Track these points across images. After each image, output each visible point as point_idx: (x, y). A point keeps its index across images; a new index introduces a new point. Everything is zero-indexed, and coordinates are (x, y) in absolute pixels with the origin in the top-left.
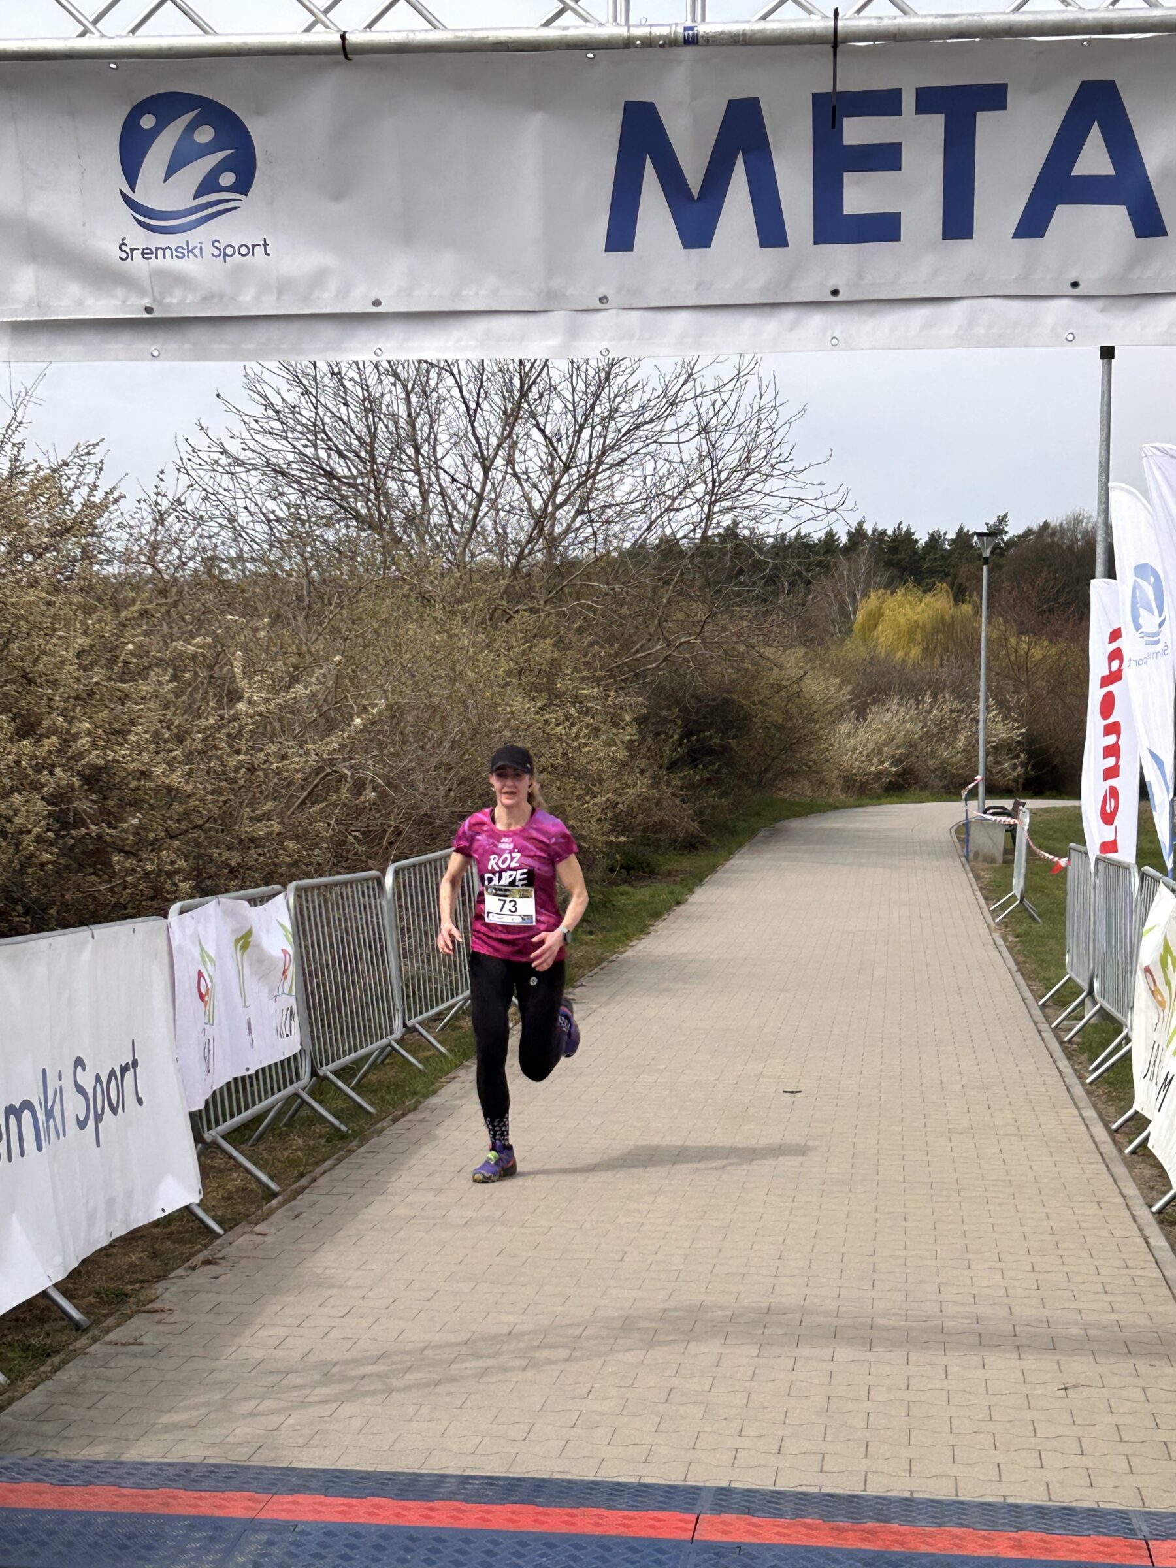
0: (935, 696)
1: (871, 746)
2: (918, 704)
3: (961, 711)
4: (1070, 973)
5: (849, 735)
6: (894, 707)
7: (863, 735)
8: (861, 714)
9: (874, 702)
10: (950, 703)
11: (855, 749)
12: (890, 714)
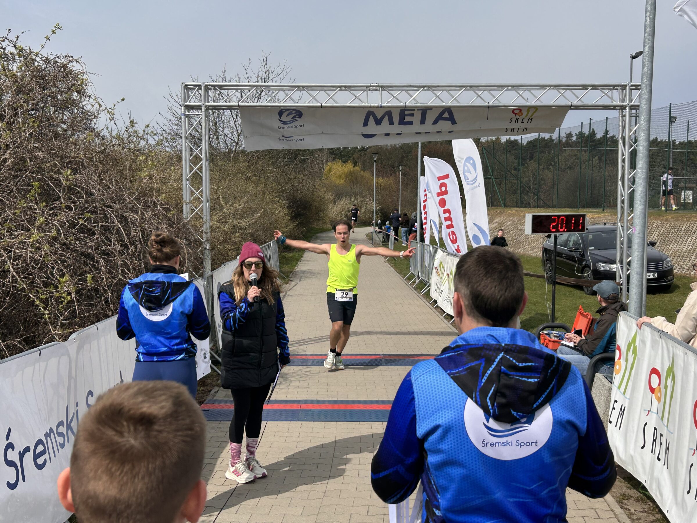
0: (355, 196)
1: (338, 212)
2: (350, 199)
3: (363, 201)
4: (411, 272)
5: (331, 208)
6: (344, 200)
7: (335, 208)
8: (335, 203)
9: (338, 199)
10: (360, 199)
11: (333, 213)
12: (342, 203)
